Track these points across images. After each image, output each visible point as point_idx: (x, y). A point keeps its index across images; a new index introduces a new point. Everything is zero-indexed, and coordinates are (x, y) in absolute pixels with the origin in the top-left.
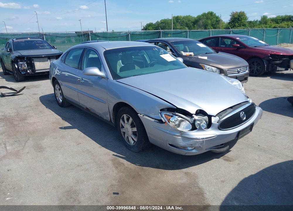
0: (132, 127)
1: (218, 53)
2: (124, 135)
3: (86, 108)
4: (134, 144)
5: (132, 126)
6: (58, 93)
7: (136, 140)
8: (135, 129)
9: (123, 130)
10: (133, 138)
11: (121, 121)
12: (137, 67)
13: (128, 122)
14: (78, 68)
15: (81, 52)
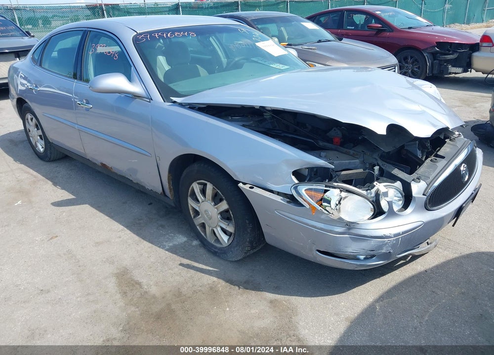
0: (216, 204)
1: (342, 41)
2: (205, 232)
3: (100, 165)
4: (230, 242)
5: (216, 199)
6: (35, 134)
7: (231, 229)
8: (224, 206)
9: (198, 221)
10: (224, 227)
11: (191, 203)
12: (202, 71)
13: (205, 197)
14: (75, 77)
15: (77, 39)
